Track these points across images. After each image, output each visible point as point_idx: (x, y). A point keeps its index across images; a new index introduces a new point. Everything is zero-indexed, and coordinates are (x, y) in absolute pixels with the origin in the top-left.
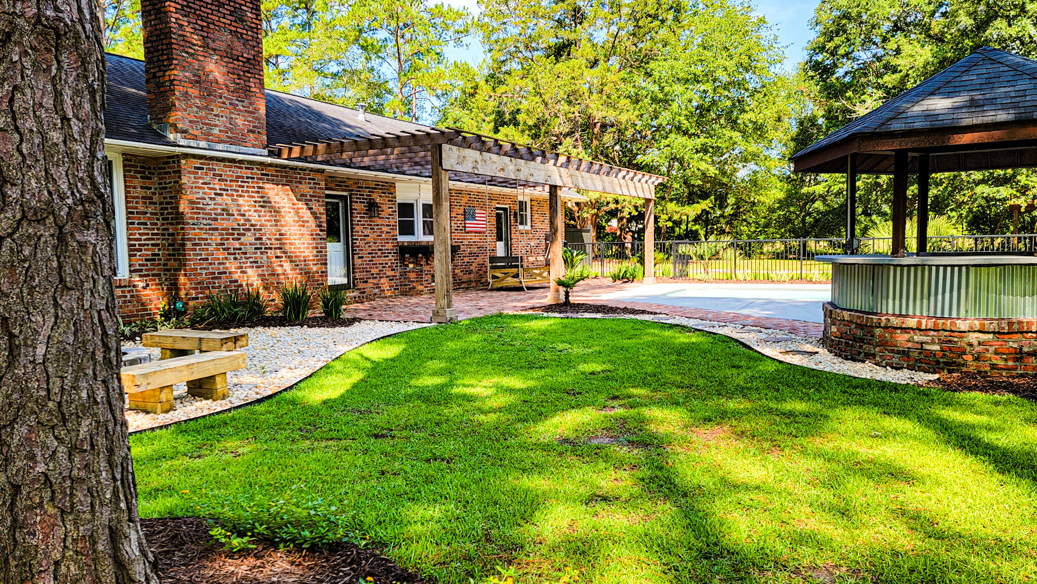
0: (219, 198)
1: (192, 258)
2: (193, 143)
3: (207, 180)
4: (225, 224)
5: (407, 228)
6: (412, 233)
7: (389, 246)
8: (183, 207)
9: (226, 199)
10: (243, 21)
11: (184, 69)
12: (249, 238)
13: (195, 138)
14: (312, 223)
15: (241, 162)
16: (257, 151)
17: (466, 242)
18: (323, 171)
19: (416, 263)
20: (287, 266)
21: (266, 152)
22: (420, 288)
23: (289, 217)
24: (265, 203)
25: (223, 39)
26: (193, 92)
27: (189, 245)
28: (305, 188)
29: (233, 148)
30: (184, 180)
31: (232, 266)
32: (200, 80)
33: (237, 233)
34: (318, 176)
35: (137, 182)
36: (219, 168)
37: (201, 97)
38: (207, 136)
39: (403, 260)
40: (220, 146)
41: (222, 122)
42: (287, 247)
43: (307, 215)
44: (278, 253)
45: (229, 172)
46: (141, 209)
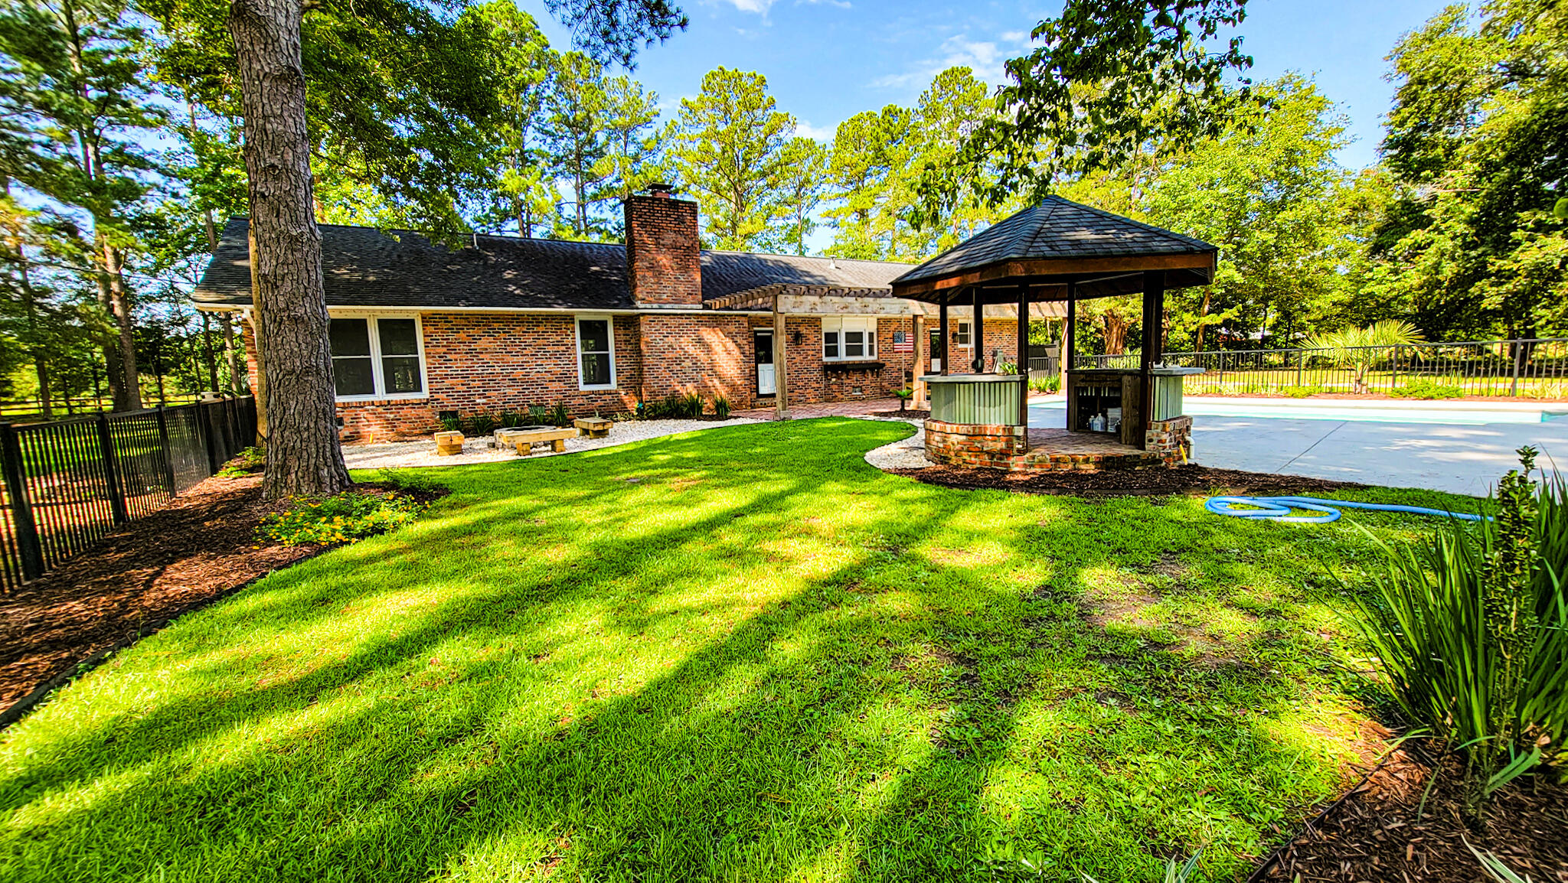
0: (666, 339)
1: (648, 379)
2: (648, 306)
3: (658, 328)
4: (670, 355)
5: (832, 351)
6: (836, 355)
7: (815, 365)
8: (643, 347)
9: (671, 339)
10: (683, 223)
11: (642, 261)
12: (688, 363)
13: (650, 302)
14: (736, 352)
15: (682, 315)
16: (694, 306)
17: (894, 360)
18: (746, 315)
19: (838, 377)
20: (716, 382)
21: (701, 306)
22: (840, 396)
23: (718, 348)
24: (700, 341)
25: (669, 238)
26: (649, 274)
27: (646, 369)
28: (732, 328)
29: (676, 306)
30: (642, 329)
31: (674, 382)
32: (653, 267)
33: (678, 361)
34: (743, 319)
35: (621, 332)
36: (666, 320)
37: (654, 276)
38: (658, 300)
39: (826, 375)
40: (668, 306)
41: (669, 291)
42: (717, 369)
43: (731, 346)
44: (710, 372)
45: (672, 322)
46: (624, 347)
